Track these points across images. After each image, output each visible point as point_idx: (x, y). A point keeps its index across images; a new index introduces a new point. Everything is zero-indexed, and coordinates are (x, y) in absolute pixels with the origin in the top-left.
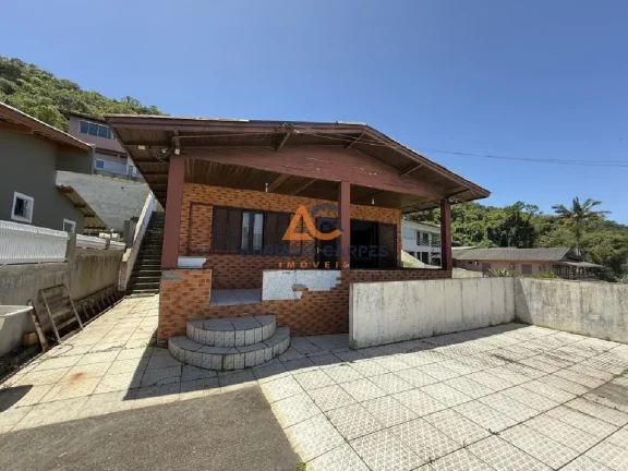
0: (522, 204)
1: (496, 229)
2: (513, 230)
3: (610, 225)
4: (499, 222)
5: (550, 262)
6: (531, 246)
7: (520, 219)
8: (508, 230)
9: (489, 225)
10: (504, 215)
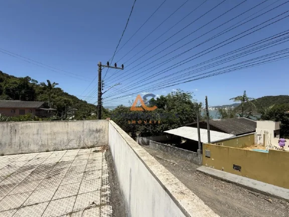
0: (30, 78)
1: (13, 90)
2: (23, 91)
3: (66, 94)
4: (15, 85)
5: (34, 108)
6: (33, 100)
7: (28, 86)
8: (20, 91)
9: (7, 85)
10: (18, 82)
